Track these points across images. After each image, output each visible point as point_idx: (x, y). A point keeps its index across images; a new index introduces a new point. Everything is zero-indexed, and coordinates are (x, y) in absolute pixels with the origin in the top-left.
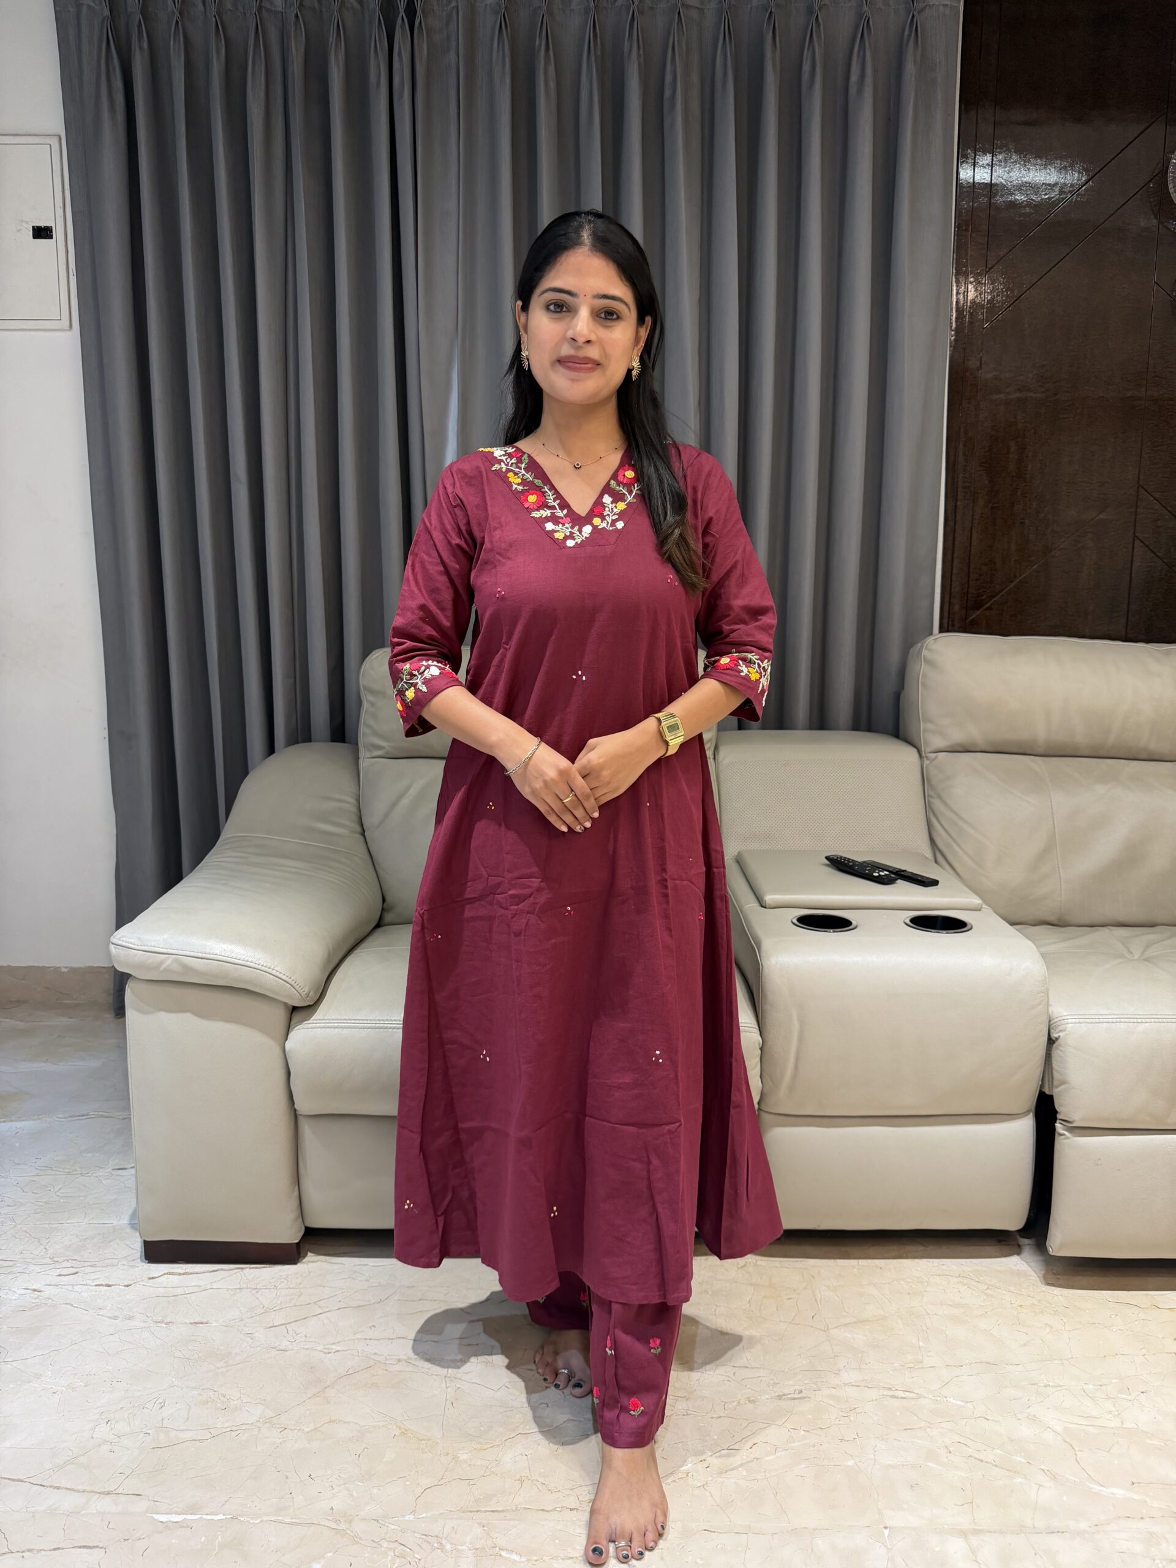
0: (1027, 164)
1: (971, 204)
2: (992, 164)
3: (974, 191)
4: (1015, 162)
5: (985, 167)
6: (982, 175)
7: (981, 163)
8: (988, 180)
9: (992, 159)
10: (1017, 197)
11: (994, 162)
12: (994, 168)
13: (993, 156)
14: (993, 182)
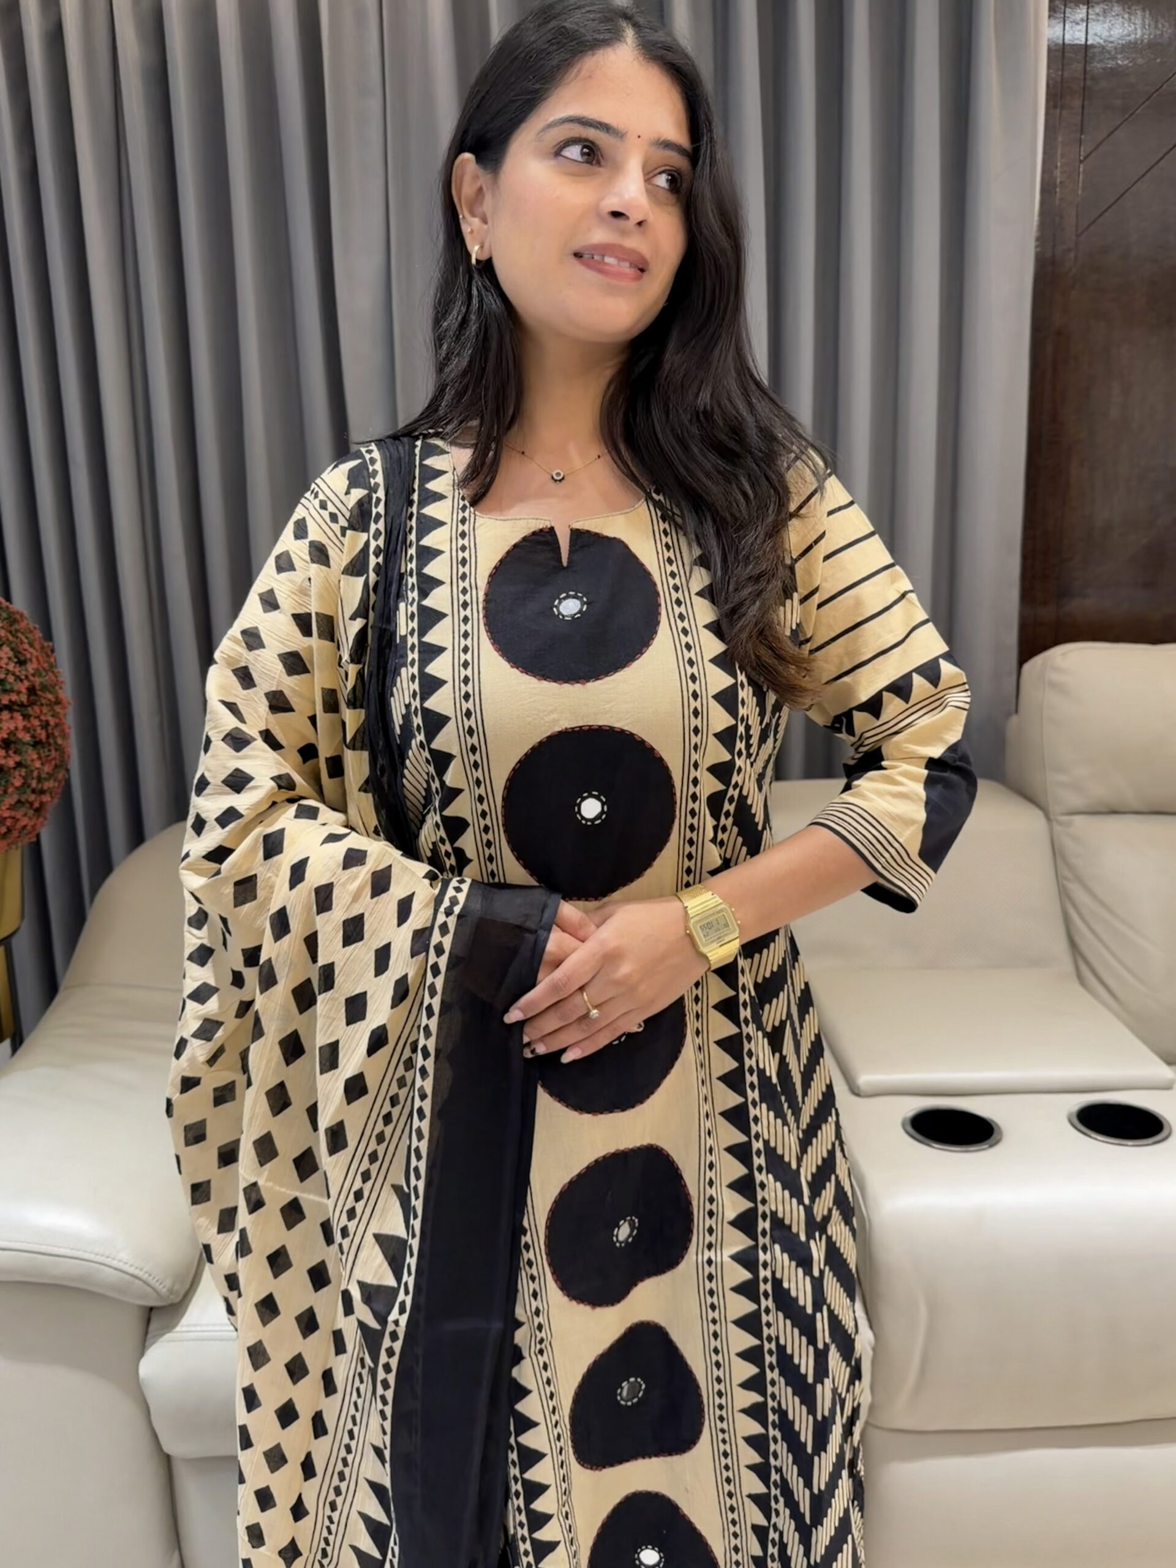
0: (1133, 18)
1: (1060, 73)
2: (1088, 19)
3: (1063, 55)
4: (1118, 15)
5: (1077, 24)
6: (1075, 35)
7: (1072, 18)
8: (1083, 42)
9: (1088, 12)
10: (1119, 62)
11: (1090, 17)
12: (1089, 25)
13: (1088, 8)
14: (1089, 42)
